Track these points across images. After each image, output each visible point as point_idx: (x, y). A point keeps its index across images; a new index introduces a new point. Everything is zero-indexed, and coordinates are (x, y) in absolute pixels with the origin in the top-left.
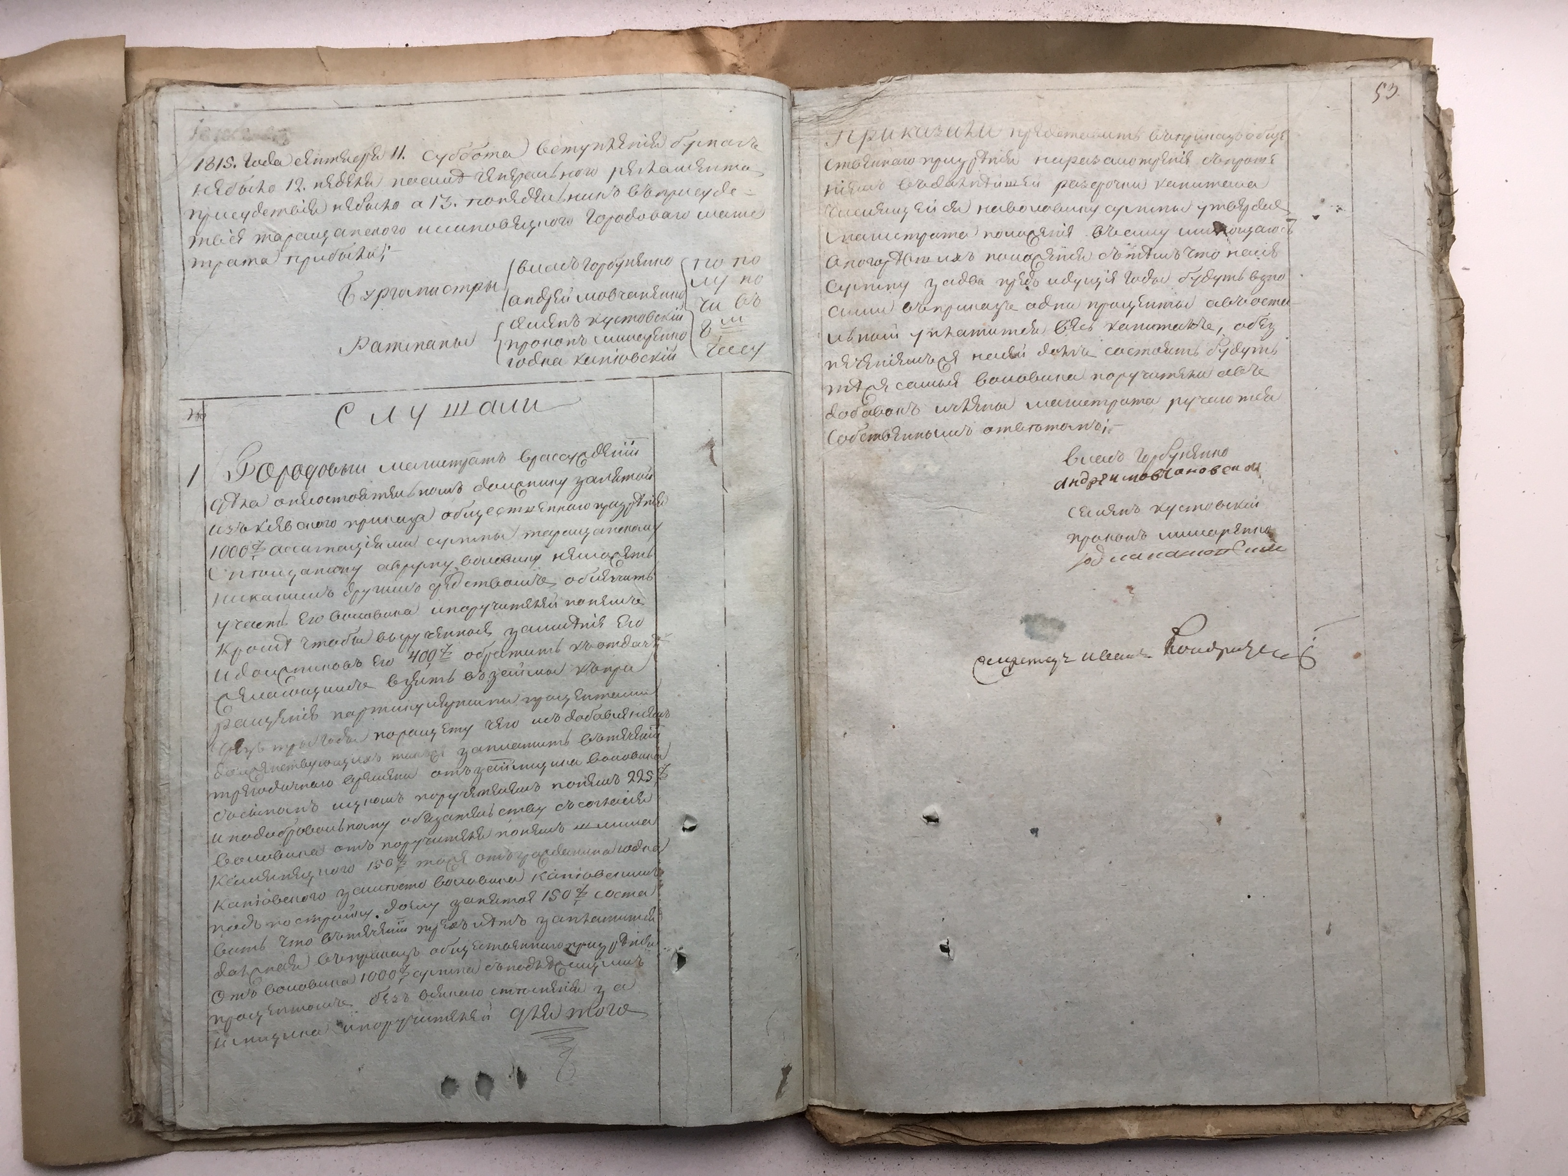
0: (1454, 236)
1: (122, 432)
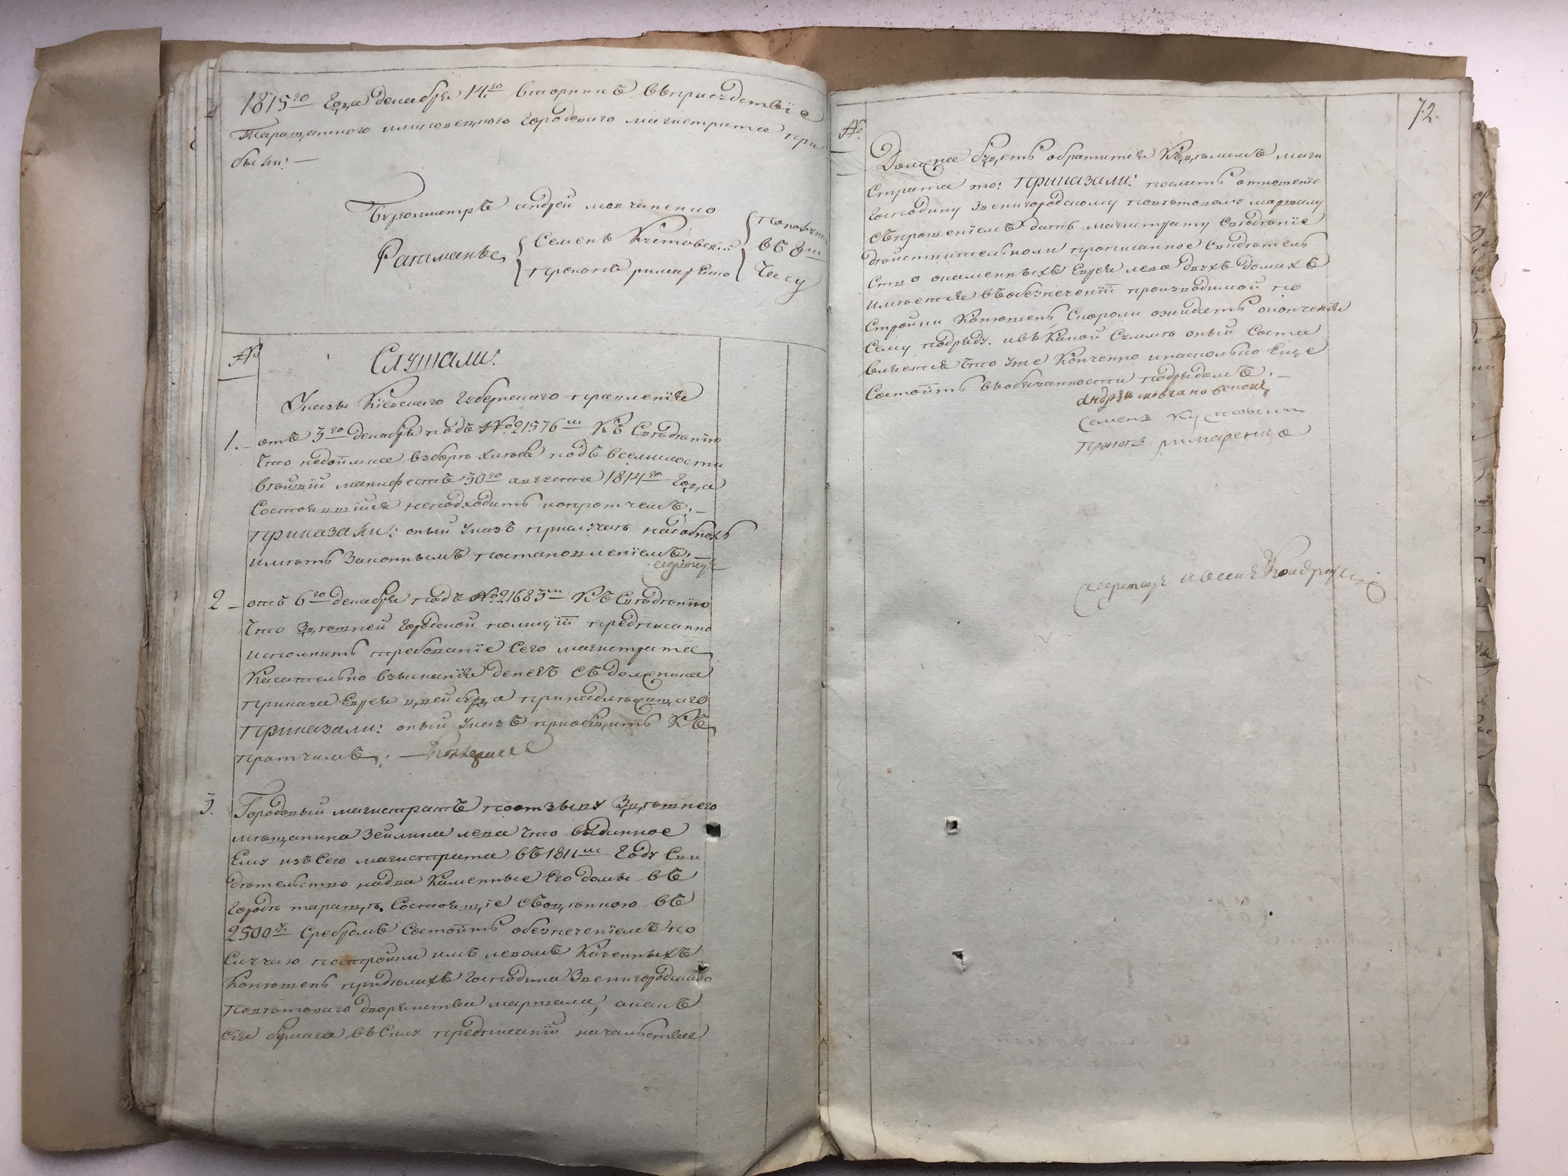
0: (1497, 256)
1: (144, 419)
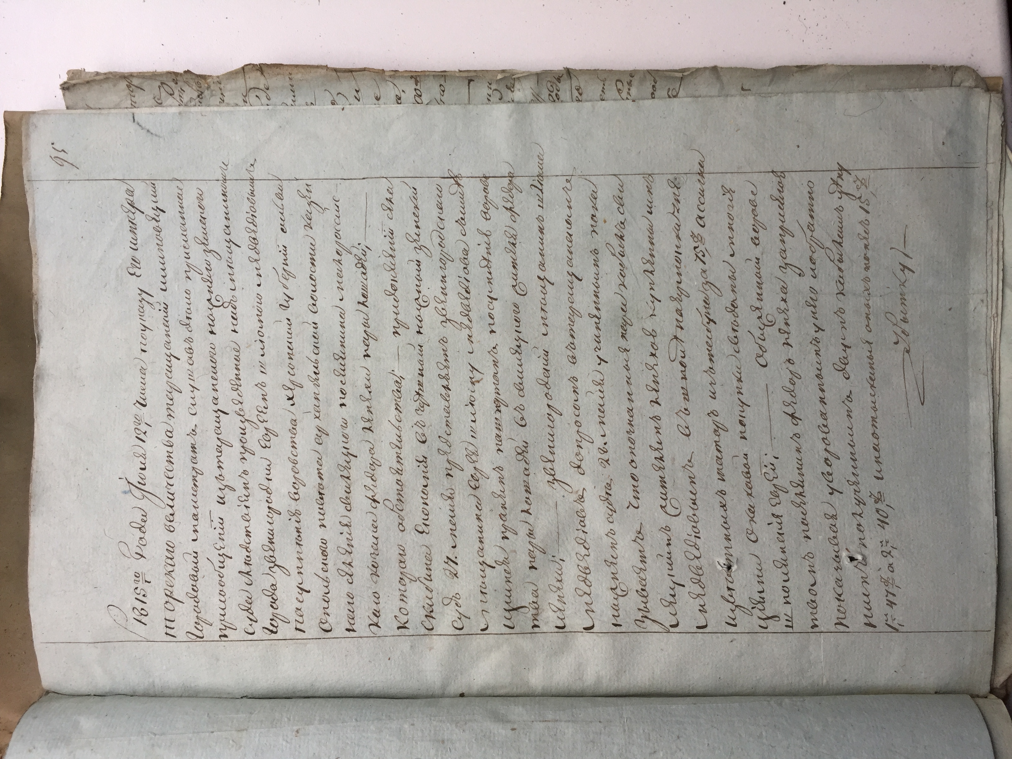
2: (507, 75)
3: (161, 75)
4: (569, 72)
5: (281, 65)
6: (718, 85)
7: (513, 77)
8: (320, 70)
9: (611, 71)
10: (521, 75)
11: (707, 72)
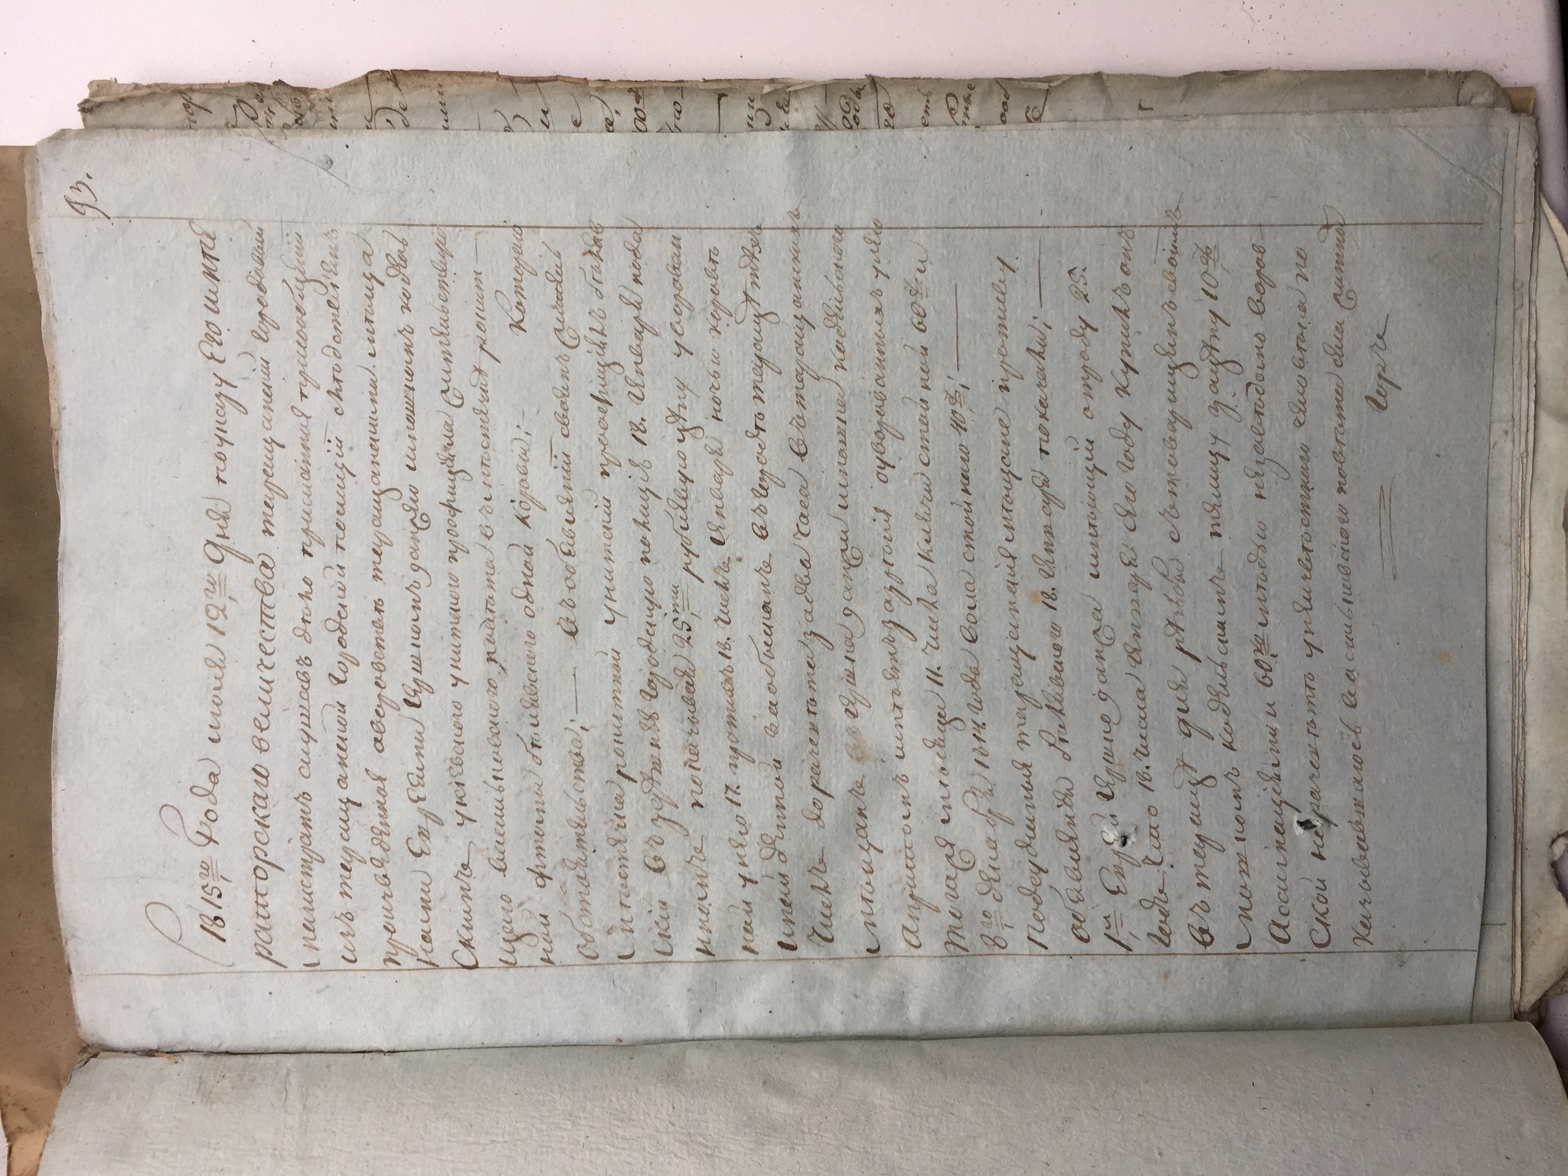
2: (778, 86)
3: (238, 87)
4: (874, 82)
5: (427, 71)
6: (1104, 102)
7: (788, 90)
8: (487, 80)
9: (939, 80)
10: (800, 87)
11: (1087, 80)
